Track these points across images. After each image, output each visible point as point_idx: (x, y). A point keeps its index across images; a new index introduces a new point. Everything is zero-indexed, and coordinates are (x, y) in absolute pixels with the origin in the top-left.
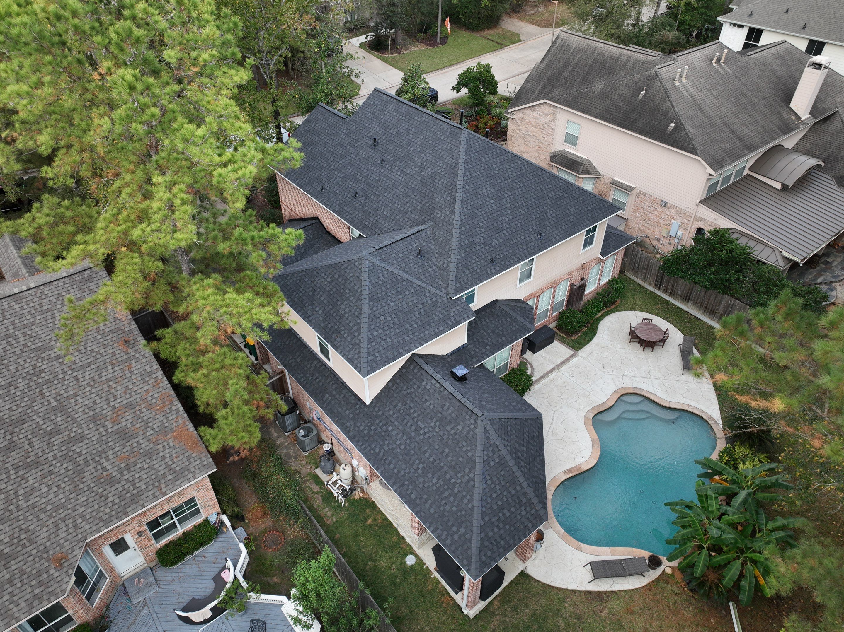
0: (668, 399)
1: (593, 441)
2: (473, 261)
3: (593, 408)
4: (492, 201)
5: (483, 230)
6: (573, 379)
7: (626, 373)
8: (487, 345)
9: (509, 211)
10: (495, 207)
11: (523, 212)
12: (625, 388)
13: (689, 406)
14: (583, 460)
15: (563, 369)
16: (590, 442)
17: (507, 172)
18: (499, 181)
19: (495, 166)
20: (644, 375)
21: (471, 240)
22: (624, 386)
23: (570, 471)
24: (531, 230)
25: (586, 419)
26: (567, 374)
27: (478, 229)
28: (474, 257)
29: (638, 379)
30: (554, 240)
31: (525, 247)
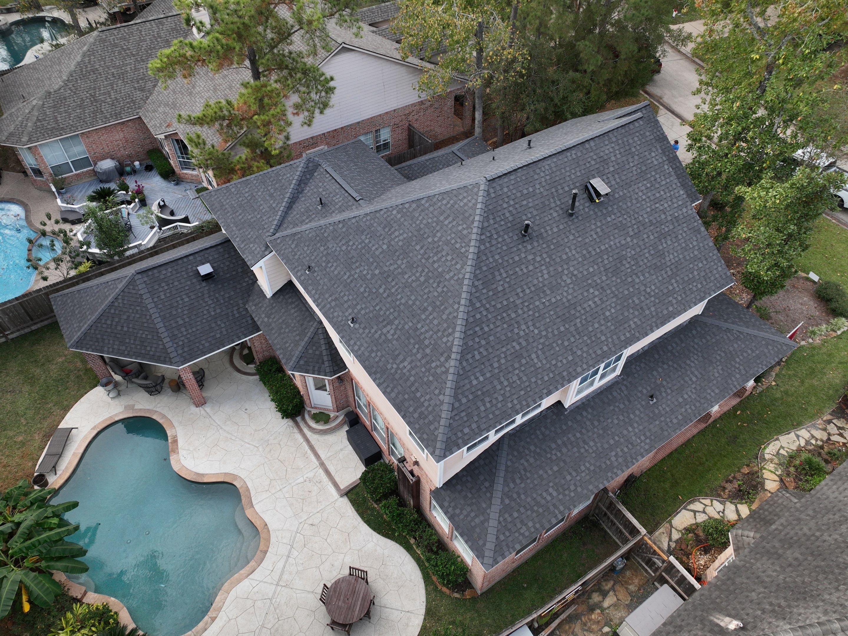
0: (233, 593)
1: (203, 475)
2: (306, 249)
3: (248, 490)
4: (385, 247)
5: (344, 248)
6: (301, 480)
7: (295, 553)
8: (269, 317)
9: (377, 272)
10: (377, 253)
11: (381, 291)
12: (268, 540)
13: (213, 619)
14: (182, 458)
15: (321, 472)
16: (201, 472)
17: (436, 254)
18: (418, 247)
19: (439, 235)
20: (285, 577)
21: (329, 238)
22: (273, 540)
23: (175, 441)
24: (359, 307)
25: (235, 477)
26: (311, 475)
27: (344, 242)
28: (310, 248)
29: (280, 565)
30: (352, 342)
31: (333, 304)
